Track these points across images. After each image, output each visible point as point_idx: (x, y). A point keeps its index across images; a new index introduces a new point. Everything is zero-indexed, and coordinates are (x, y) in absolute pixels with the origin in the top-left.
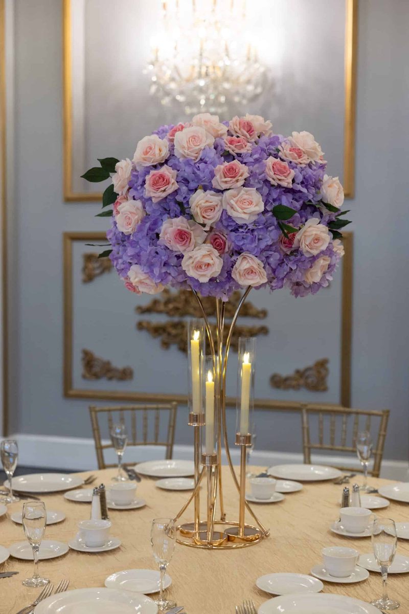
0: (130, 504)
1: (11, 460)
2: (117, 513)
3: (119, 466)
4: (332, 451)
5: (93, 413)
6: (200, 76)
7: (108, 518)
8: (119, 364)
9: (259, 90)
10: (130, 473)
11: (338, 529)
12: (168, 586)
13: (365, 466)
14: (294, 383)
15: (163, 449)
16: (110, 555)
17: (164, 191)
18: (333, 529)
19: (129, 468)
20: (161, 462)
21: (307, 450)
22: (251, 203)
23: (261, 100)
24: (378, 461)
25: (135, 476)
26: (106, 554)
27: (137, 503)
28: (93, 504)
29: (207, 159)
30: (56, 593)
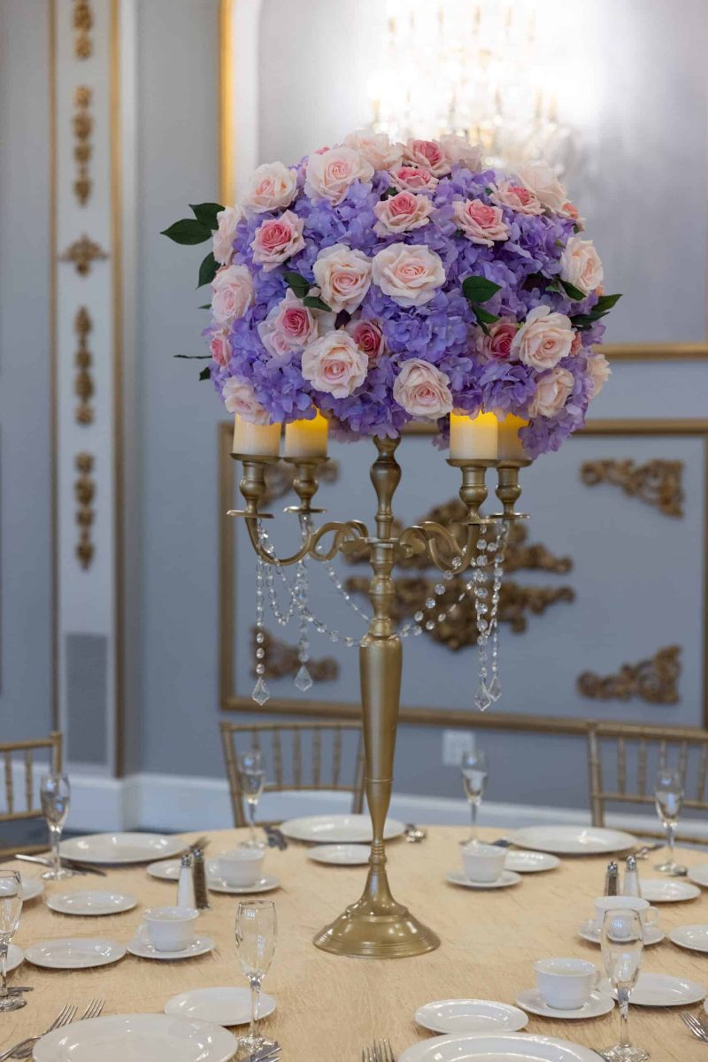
0: (250, 885)
3: (252, 823)
5: (227, 733)
7: (208, 907)
11: (592, 933)
14: (620, 688)
17: (282, 252)
18: (584, 932)
21: (597, 805)
22: (420, 270)
25: (278, 840)
26: (185, 963)
27: (266, 884)
28: (180, 882)
29: (355, 201)
30: (83, 1019)
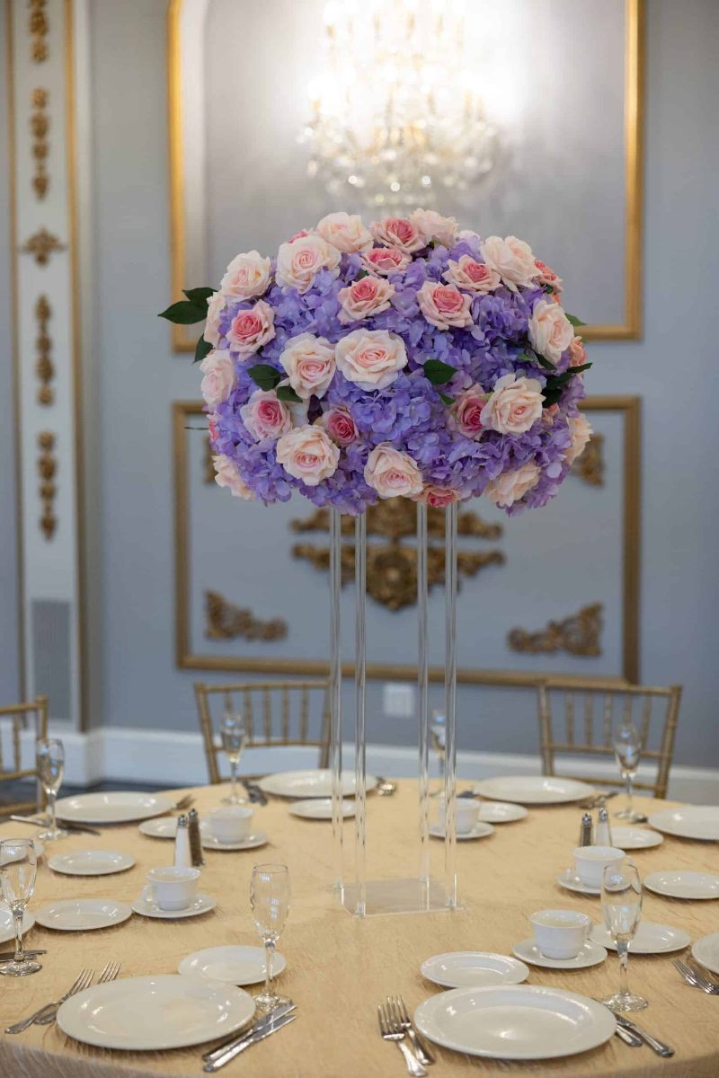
0: (242, 841)
1: (54, 771)
2: (220, 856)
3: (234, 779)
4: (588, 753)
5: (201, 696)
6: (388, 146)
7: (203, 864)
8: (263, 614)
9: (487, 166)
10: (253, 792)
11: (571, 881)
12: (280, 971)
13: (628, 778)
15: (314, 752)
16: (196, 923)
17: (255, 341)
18: (563, 881)
19: (253, 783)
20: (311, 773)
21: (547, 752)
22: (381, 354)
23: (491, 183)
24: (664, 769)
25: (258, 796)
26: (189, 921)
27: (255, 840)
28: (177, 840)
29: (321, 289)
30: (99, 983)
